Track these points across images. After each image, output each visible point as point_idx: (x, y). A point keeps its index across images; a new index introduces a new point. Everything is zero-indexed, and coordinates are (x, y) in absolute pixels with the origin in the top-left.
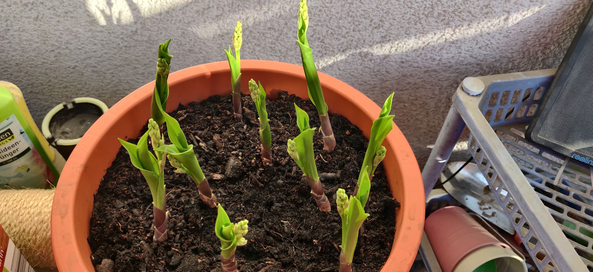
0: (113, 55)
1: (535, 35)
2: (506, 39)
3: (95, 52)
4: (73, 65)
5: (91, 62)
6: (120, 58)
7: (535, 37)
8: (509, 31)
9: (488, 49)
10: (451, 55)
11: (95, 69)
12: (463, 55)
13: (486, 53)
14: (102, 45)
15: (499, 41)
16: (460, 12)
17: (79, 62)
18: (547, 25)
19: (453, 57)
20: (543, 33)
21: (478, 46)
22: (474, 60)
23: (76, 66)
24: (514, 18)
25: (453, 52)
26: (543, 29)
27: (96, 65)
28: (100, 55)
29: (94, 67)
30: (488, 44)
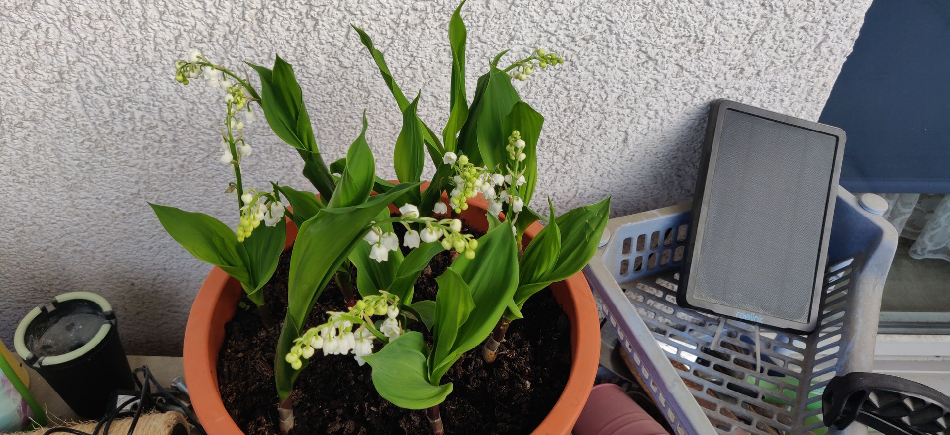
0: (106, 228)
1: (663, 156)
2: (631, 163)
3: (78, 225)
4: (44, 246)
5: (70, 239)
6: (115, 230)
7: (664, 158)
8: (632, 154)
9: (611, 177)
10: (566, 189)
11: (78, 248)
12: (581, 186)
13: (609, 181)
14: (88, 215)
15: (622, 166)
16: (567, 137)
17: (53, 241)
18: (674, 144)
19: (569, 190)
20: (672, 153)
21: (599, 174)
22: (596, 190)
23: (48, 247)
24: (634, 138)
25: (569, 184)
26: (671, 148)
27: (80, 243)
28: (85, 228)
29: (77, 245)
30: (609, 171)
